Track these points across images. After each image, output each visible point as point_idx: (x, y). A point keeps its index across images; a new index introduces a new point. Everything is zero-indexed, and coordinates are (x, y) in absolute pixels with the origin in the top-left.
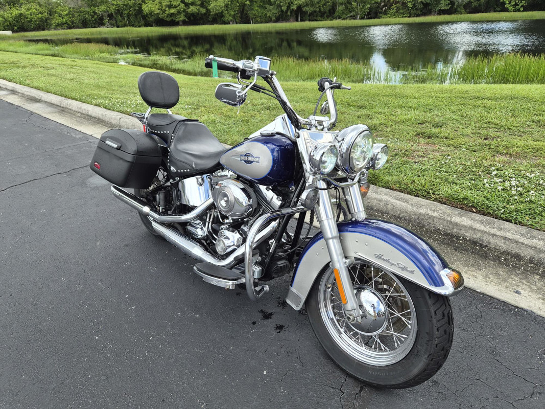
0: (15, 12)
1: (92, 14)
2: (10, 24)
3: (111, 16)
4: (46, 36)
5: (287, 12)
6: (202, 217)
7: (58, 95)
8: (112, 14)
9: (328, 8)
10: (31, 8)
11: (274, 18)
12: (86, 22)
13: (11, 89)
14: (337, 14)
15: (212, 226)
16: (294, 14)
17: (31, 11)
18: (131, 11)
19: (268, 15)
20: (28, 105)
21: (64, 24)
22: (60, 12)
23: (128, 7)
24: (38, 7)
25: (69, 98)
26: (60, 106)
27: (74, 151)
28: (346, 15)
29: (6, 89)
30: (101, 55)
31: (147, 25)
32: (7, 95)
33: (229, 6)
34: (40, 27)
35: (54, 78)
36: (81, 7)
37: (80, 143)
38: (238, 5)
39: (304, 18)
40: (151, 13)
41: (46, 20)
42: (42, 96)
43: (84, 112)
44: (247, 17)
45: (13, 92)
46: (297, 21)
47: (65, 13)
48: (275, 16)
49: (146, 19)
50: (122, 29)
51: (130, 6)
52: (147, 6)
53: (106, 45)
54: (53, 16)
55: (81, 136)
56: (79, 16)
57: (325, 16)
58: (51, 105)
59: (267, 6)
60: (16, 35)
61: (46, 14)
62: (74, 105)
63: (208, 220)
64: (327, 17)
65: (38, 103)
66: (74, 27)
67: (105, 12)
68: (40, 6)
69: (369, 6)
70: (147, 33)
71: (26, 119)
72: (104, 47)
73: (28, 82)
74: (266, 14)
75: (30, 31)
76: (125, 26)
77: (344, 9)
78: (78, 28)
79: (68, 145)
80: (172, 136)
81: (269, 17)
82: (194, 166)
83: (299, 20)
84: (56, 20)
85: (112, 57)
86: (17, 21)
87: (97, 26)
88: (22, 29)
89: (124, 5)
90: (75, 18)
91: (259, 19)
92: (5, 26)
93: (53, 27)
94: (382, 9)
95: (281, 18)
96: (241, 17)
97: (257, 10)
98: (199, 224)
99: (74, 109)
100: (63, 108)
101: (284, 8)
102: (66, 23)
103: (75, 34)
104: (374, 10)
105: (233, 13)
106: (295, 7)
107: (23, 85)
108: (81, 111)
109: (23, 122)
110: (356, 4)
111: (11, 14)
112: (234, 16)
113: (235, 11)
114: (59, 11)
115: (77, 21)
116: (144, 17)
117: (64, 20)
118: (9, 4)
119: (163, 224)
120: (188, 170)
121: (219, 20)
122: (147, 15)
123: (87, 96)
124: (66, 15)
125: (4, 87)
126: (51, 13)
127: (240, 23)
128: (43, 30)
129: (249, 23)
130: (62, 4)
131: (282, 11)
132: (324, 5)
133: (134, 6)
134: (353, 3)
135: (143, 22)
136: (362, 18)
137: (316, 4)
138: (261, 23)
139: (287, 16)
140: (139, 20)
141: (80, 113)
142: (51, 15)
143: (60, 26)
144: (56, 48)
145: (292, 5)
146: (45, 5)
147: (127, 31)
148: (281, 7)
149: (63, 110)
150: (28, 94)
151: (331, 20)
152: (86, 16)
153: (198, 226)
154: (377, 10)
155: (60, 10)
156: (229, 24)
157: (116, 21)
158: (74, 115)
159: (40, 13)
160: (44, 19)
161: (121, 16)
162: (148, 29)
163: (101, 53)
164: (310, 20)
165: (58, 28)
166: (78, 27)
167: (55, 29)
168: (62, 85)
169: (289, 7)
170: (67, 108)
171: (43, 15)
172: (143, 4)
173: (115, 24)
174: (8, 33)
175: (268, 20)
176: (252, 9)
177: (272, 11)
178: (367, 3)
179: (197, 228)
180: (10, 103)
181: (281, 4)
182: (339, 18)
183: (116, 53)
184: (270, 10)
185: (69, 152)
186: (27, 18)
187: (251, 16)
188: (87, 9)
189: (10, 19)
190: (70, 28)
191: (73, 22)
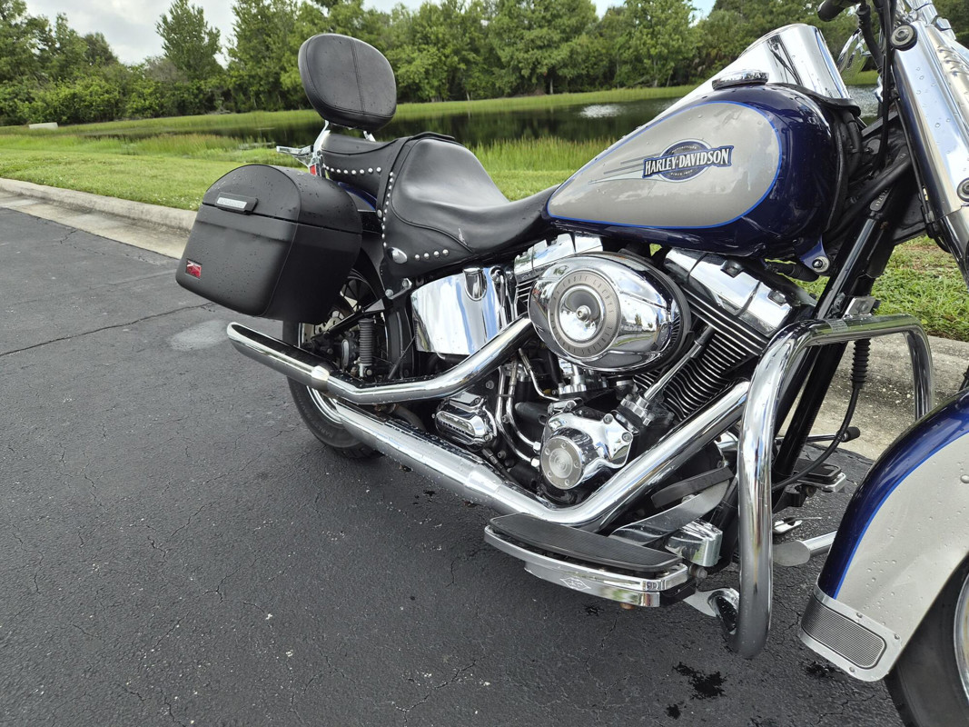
0: (65, 91)
1: (195, 91)
2: (55, 111)
3: (226, 95)
4: (114, 129)
5: (530, 78)
6: (483, 384)
7: (126, 198)
8: (229, 90)
9: (602, 70)
10: (92, 85)
11: (507, 90)
12: (184, 105)
13: (40, 195)
14: (617, 80)
15: (514, 410)
16: (542, 81)
17: (91, 89)
18: (261, 85)
19: (497, 85)
20: (69, 218)
21: (146, 109)
22: (141, 90)
23: (257, 79)
24: (103, 83)
25: (146, 202)
26: (129, 218)
27: (148, 287)
28: (635, 80)
29: (32, 196)
30: (209, 152)
31: (288, 107)
32: (32, 205)
33: (431, 72)
34: (105, 115)
35: (121, 176)
36: (175, 81)
37: (163, 273)
38: (446, 68)
39: (560, 88)
40: (295, 89)
41: (117, 103)
42: (95, 202)
43: (173, 224)
44: (462, 89)
45: (44, 200)
46: (548, 92)
47: (149, 91)
48: (511, 87)
49: (287, 98)
50: (246, 115)
51: (260, 77)
52: (290, 77)
53: (218, 137)
54: (128, 96)
55: (165, 262)
56: (174, 95)
57: (597, 83)
58: (112, 215)
59: (496, 70)
60: (63, 129)
61: (116, 93)
62: (155, 212)
63: (501, 391)
64: (599, 84)
65: (87, 215)
66: (163, 115)
67: (218, 88)
68: (107, 80)
69: (672, 64)
70: (289, 119)
71: (62, 239)
72: (214, 139)
73: (72, 182)
74: (494, 84)
75: (90, 121)
76: (250, 109)
77: (630, 72)
78: (172, 116)
79: (137, 278)
80: (390, 177)
81: (499, 88)
82: (461, 238)
83: (552, 91)
84: (134, 103)
85: (228, 154)
86: (67, 107)
87: (202, 111)
88: (76, 119)
89: (250, 76)
90: (166, 100)
91: (482, 93)
92: (46, 115)
93: (128, 115)
94: (696, 69)
95: (521, 89)
96: (450, 90)
97: (478, 77)
98: (474, 403)
99: (154, 219)
100: (134, 219)
101: (526, 73)
102: (150, 107)
103: (165, 126)
104: (681, 72)
105: (436, 83)
106: (544, 70)
107: (63, 187)
108: (168, 222)
109: (54, 244)
110: (650, 61)
111: (57, 94)
112: (438, 89)
113: (440, 80)
114: (138, 88)
115: (170, 103)
116: (284, 94)
117: (147, 102)
118: (55, 79)
119: (366, 408)
120: (445, 252)
121: (412, 95)
122: (288, 91)
123: (181, 196)
124: (151, 94)
125: (28, 193)
126: (125, 92)
127: (448, 100)
128: (111, 119)
129: (464, 99)
130: (144, 77)
131: (522, 77)
132: (595, 64)
133: (267, 77)
134: (645, 61)
135: (281, 104)
136: (662, 85)
137: (580, 64)
138: (485, 98)
139: (530, 85)
140: (275, 99)
141: (166, 225)
142: (124, 95)
143: (141, 112)
144: (132, 145)
145: (539, 66)
146: (114, 79)
147: (255, 118)
148: (520, 70)
149: (133, 223)
150: (71, 200)
151: (607, 90)
152: (185, 95)
153: (472, 410)
154: (687, 72)
155: (141, 86)
156: (430, 101)
157: (236, 103)
158: (155, 229)
159: (107, 92)
160: (113, 101)
161: (245, 94)
162: (292, 113)
163: (208, 148)
164: (570, 92)
165: (137, 115)
166: (170, 115)
167: (131, 118)
168: (134, 184)
169: (533, 70)
170: (142, 219)
171: (111, 96)
172: (282, 72)
173: (234, 108)
174: (52, 126)
175: (497, 93)
176: (470, 76)
177: (505, 79)
178: (669, 60)
179: (469, 416)
180: (35, 217)
181: (520, 65)
182: (622, 85)
183: (235, 148)
184: (501, 77)
185: (138, 290)
186: (84, 101)
187: (468, 87)
188: (187, 84)
189: (56, 104)
190: (157, 116)
191: (162, 106)
